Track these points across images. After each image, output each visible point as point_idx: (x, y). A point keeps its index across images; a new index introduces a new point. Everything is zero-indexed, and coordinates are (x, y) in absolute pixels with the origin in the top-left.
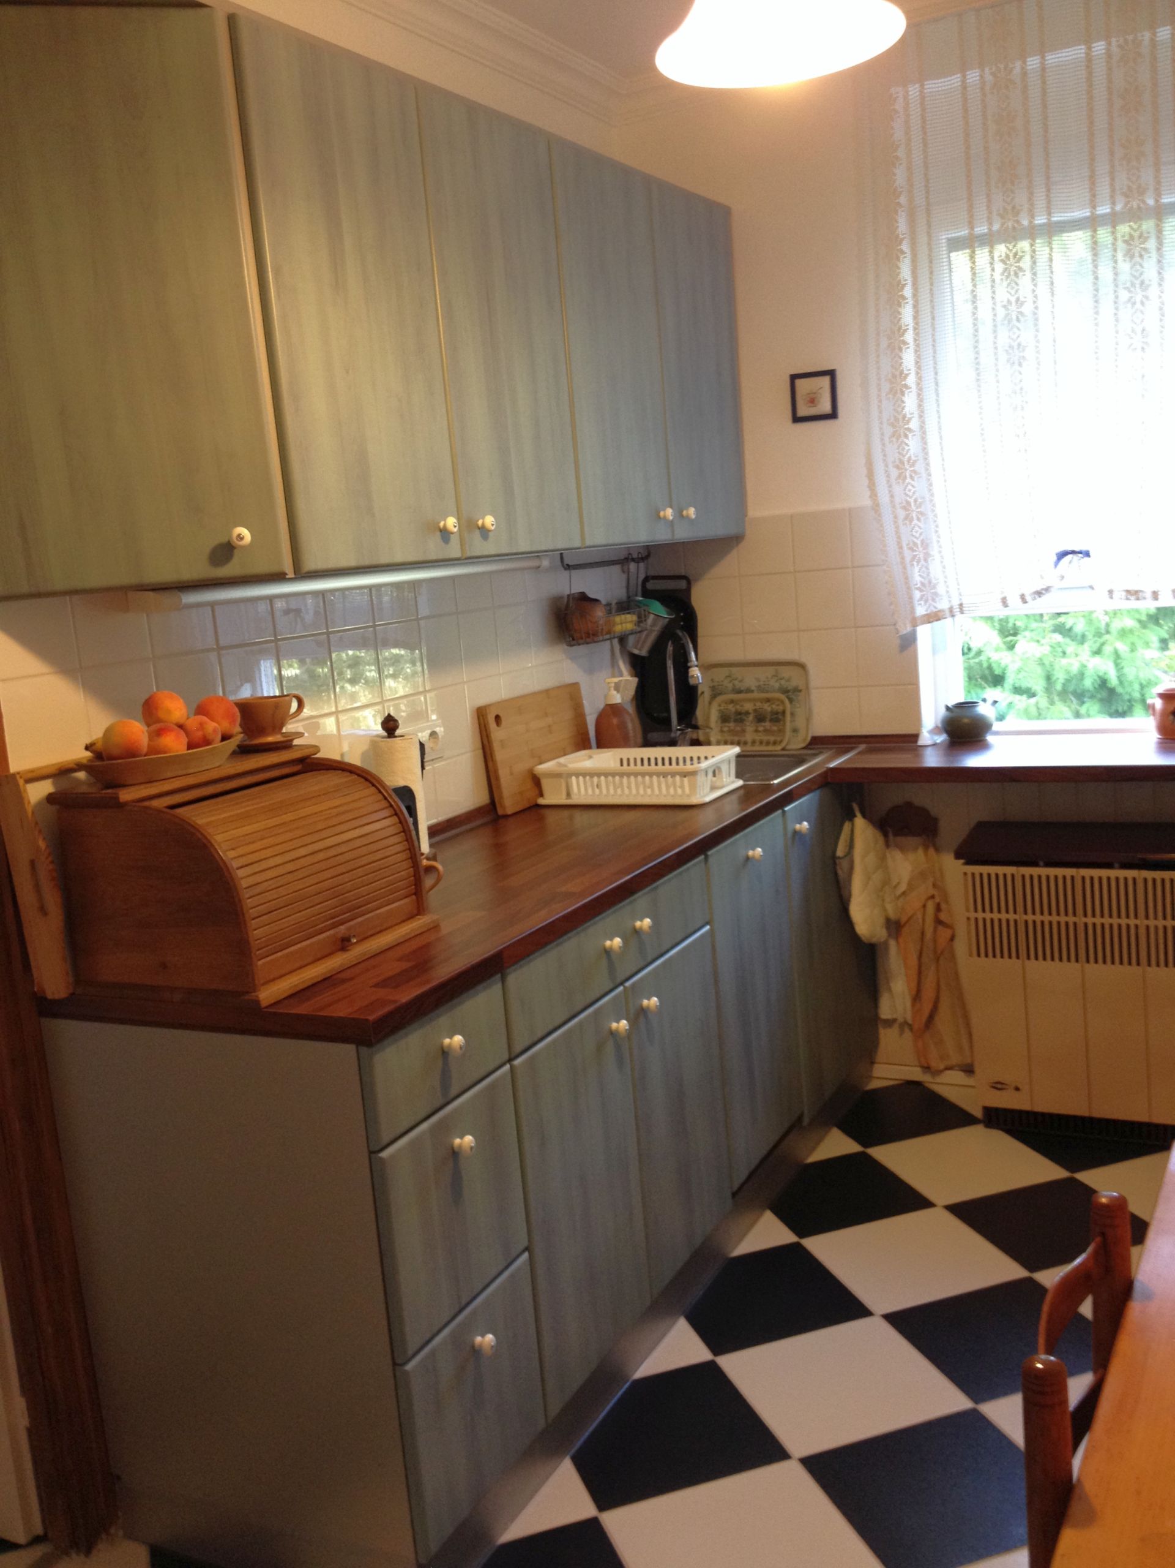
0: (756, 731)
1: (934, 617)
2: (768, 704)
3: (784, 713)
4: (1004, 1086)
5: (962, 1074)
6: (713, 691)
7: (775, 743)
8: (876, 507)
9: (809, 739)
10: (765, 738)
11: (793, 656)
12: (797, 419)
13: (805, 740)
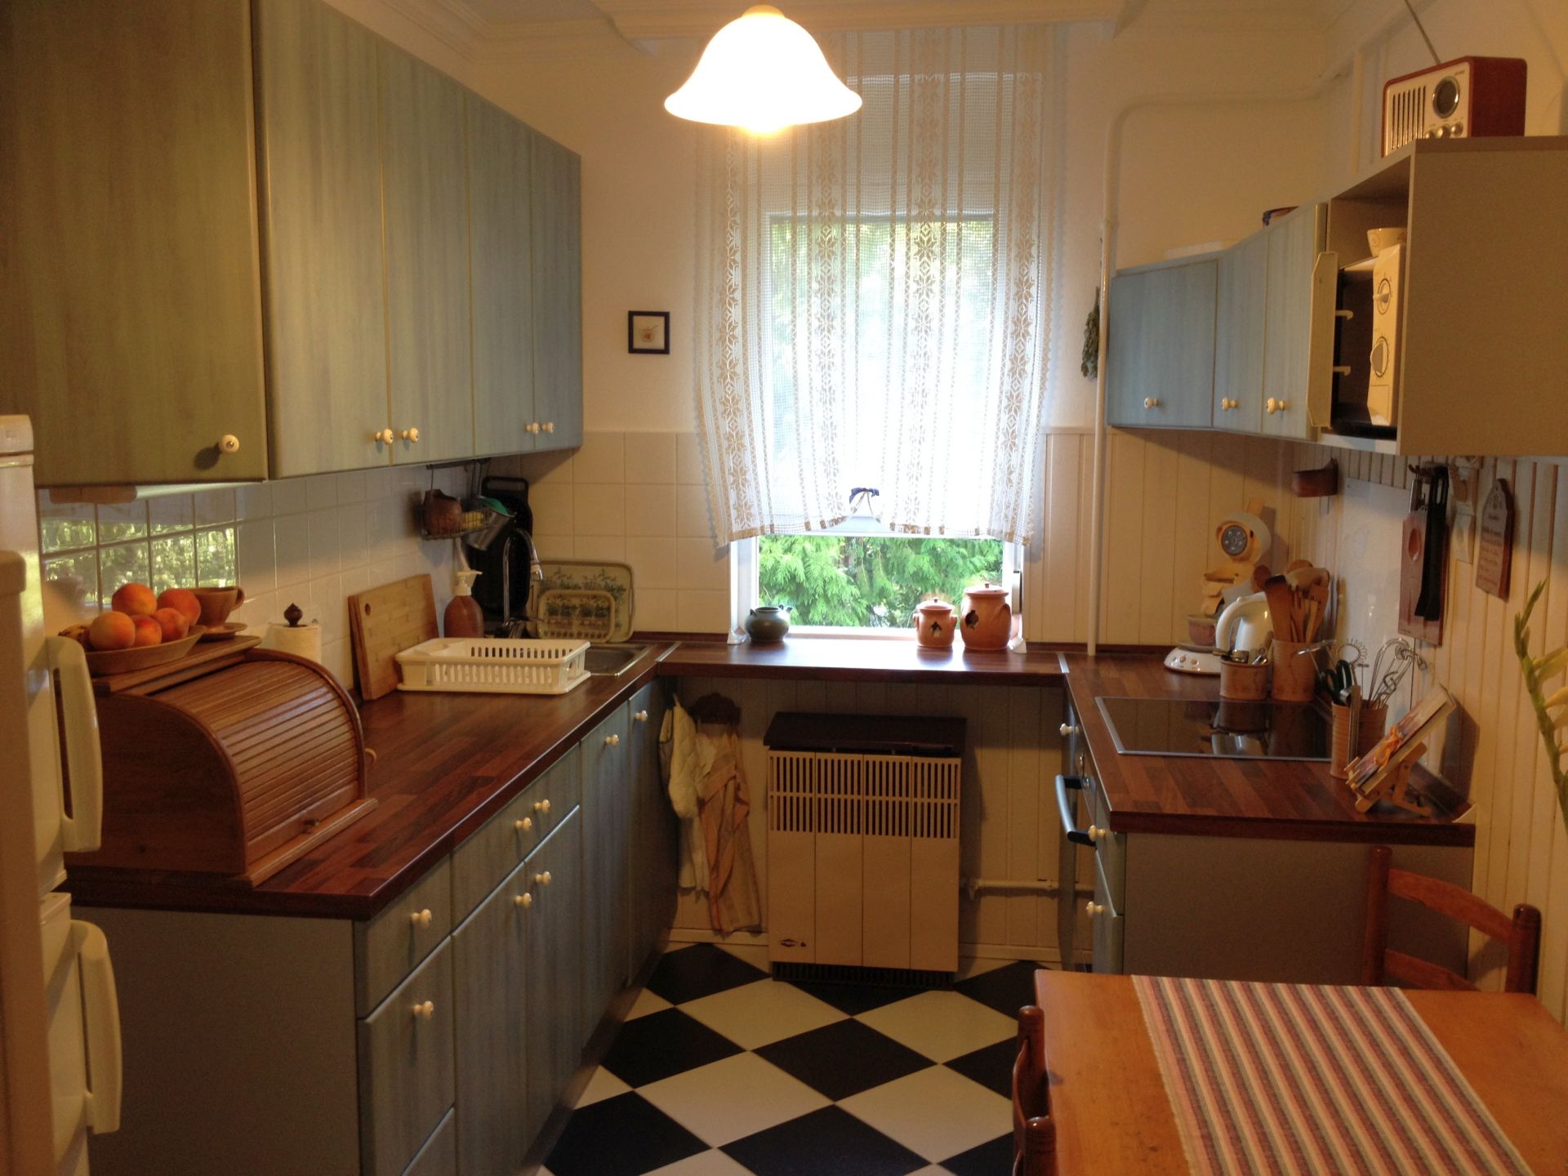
0: (582, 624)
1: (748, 534)
2: (594, 600)
3: (609, 609)
4: (793, 943)
5: (748, 934)
6: (541, 585)
7: (599, 636)
8: (702, 435)
9: (631, 633)
10: (590, 631)
11: (620, 559)
12: (632, 350)
13: (627, 634)
